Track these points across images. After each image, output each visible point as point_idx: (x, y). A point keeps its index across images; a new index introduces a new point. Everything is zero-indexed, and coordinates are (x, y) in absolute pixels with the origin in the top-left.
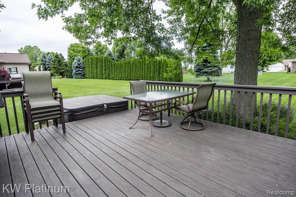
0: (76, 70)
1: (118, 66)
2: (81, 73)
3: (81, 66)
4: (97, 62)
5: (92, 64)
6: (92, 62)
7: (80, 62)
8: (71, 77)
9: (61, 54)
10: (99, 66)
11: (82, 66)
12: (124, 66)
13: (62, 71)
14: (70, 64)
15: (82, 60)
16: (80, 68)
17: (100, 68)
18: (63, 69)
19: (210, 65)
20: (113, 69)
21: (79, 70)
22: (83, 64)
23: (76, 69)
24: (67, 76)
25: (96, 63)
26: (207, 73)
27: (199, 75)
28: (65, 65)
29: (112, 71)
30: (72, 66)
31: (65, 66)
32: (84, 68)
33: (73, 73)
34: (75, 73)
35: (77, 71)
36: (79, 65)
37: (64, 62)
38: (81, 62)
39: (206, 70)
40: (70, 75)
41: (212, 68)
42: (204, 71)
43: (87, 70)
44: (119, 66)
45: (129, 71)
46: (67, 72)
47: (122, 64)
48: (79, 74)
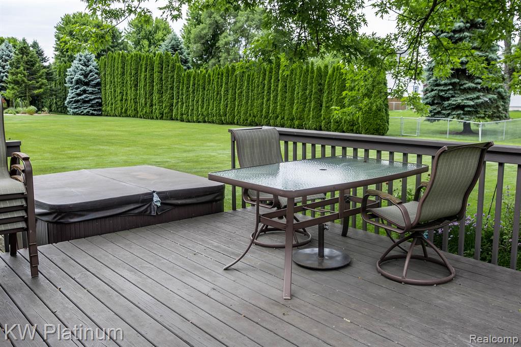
0: (78, 91)
1: (199, 81)
2: (91, 100)
3: (92, 80)
4: (137, 69)
5: (123, 74)
6: (123, 68)
7: (89, 69)
8: (63, 110)
9: (35, 45)
10: (143, 80)
11: (96, 78)
12: (215, 83)
13: (36, 92)
14: (60, 72)
15: (95, 63)
16: (87, 84)
17: (145, 85)
18: (40, 88)
19: (473, 85)
20: (182, 90)
21: (85, 91)
22: (96, 73)
23: (77, 89)
24: (50, 107)
25: (133, 72)
26: (463, 110)
27: (439, 113)
28: (48, 74)
29: (180, 97)
30: (67, 79)
31: (46, 78)
32: (98, 84)
33: (68, 100)
34: (73, 98)
35: (79, 95)
36: (86, 76)
37: (45, 67)
38: (91, 67)
39: (459, 100)
40: (59, 103)
41: (478, 94)
42: (452, 101)
43: (108, 92)
44: (201, 82)
45: (230, 96)
46: (51, 95)
47: (209, 76)
48: (85, 102)
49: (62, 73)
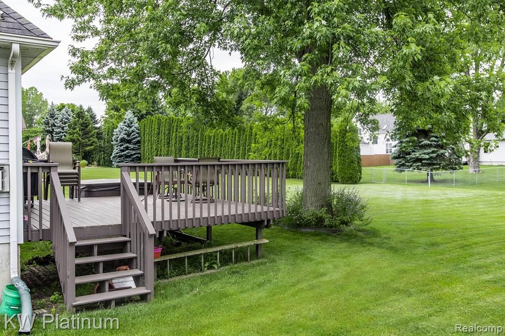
0: (122, 148)
1: (217, 139)
2: (132, 155)
3: (134, 138)
4: (169, 130)
5: (159, 133)
6: (159, 129)
7: (131, 129)
8: (109, 164)
9: (90, 110)
10: (174, 139)
11: (136, 137)
12: (230, 141)
13: (88, 148)
14: (108, 132)
15: (137, 125)
16: (129, 142)
17: (176, 143)
18: (91, 145)
19: (428, 142)
20: (205, 147)
21: (127, 148)
22: (138, 133)
23: (121, 146)
24: (99, 161)
25: (167, 132)
26: (421, 162)
27: (403, 165)
28: (98, 134)
29: (203, 153)
30: (113, 138)
31: (97, 137)
32: (139, 142)
33: (113, 155)
34: (117, 153)
35: (122, 151)
36: (129, 135)
37: (96, 128)
38: (133, 128)
39: (417, 154)
40: (106, 158)
41: (432, 149)
42: (413, 155)
43: (146, 148)
44: (219, 141)
45: (241, 152)
46: (100, 151)
47: (226, 135)
48: (127, 156)
49: (110, 132)
